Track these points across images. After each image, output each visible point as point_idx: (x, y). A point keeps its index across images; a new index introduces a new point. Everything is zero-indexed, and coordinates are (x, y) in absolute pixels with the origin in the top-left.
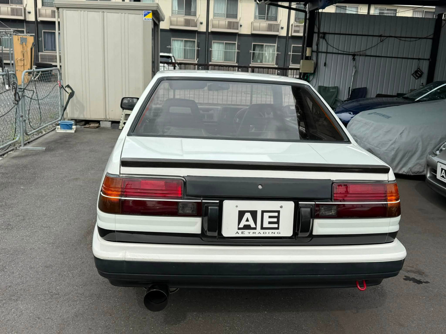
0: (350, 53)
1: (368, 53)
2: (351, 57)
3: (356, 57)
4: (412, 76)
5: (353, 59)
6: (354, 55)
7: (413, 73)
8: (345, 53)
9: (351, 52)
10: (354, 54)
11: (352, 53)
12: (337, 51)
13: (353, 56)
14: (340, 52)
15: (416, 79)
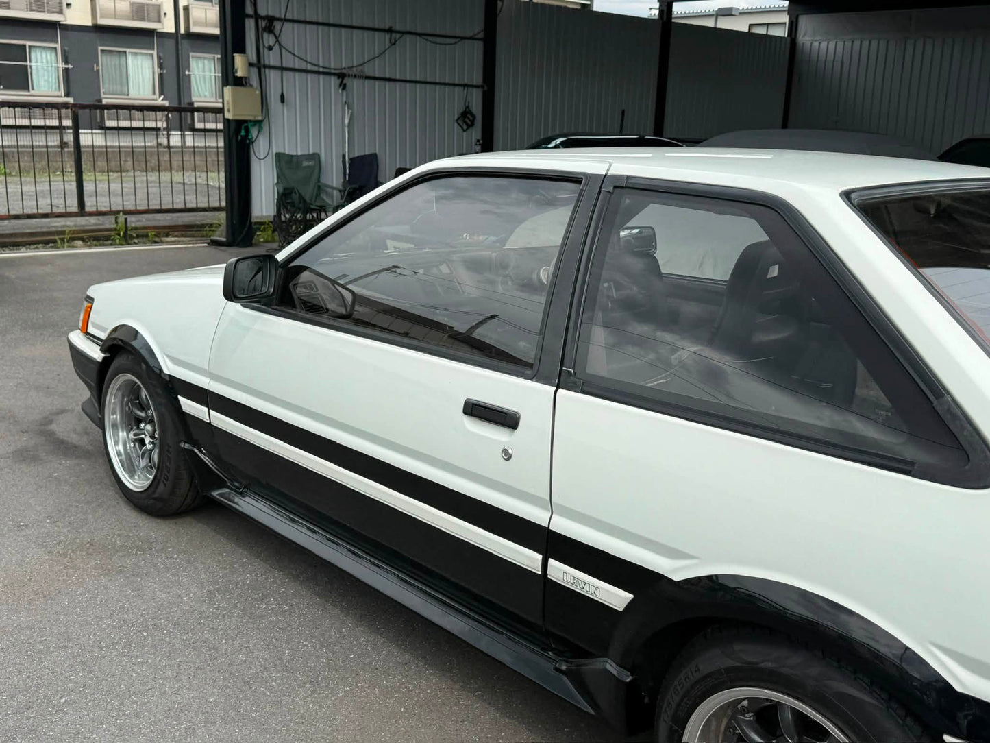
0: (333, 71)
1: (368, 71)
2: (334, 81)
3: (346, 81)
4: (456, 124)
5: (340, 85)
6: (341, 76)
7: (458, 119)
8: (321, 70)
9: (335, 69)
10: (340, 73)
11: (337, 71)
12: (303, 66)
13: (339, 78)
14: (309, 67)
15: (464, 131)
